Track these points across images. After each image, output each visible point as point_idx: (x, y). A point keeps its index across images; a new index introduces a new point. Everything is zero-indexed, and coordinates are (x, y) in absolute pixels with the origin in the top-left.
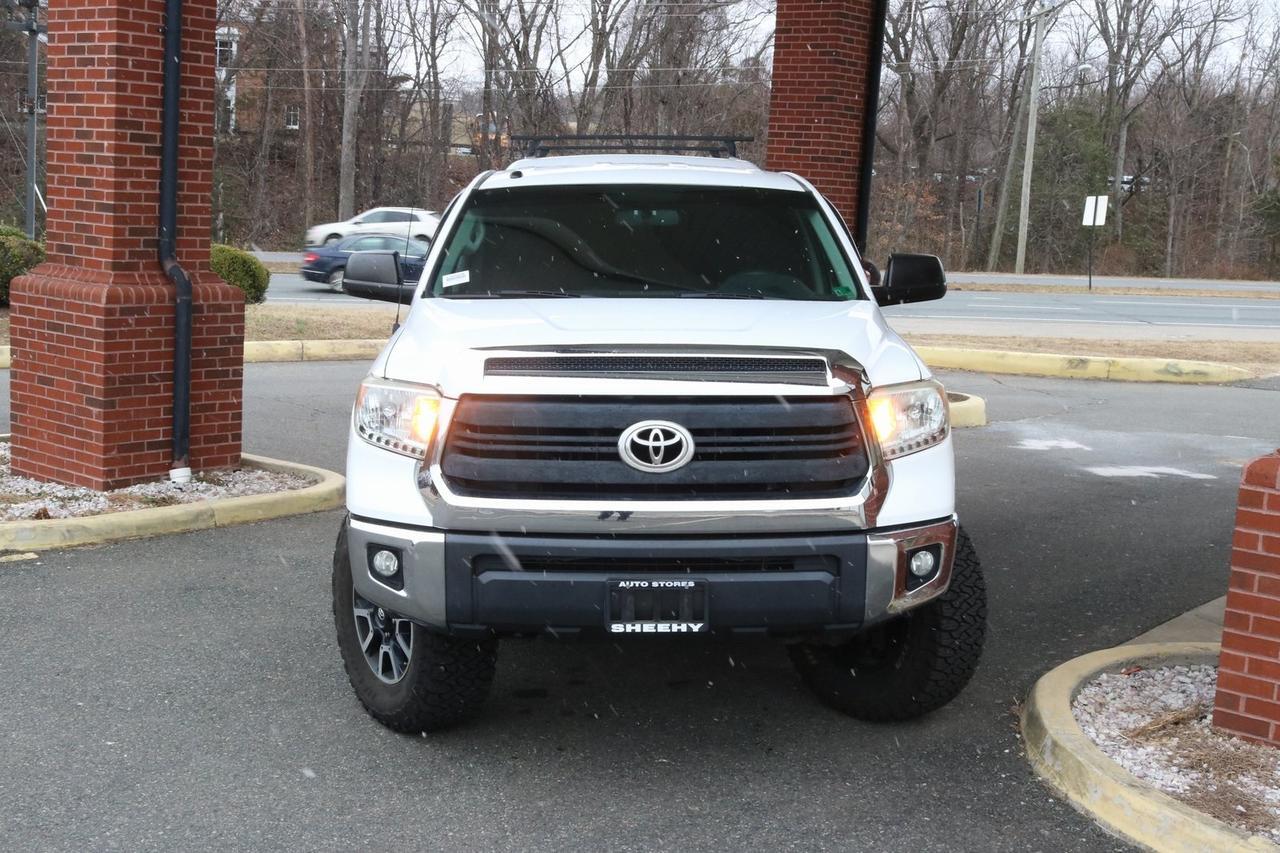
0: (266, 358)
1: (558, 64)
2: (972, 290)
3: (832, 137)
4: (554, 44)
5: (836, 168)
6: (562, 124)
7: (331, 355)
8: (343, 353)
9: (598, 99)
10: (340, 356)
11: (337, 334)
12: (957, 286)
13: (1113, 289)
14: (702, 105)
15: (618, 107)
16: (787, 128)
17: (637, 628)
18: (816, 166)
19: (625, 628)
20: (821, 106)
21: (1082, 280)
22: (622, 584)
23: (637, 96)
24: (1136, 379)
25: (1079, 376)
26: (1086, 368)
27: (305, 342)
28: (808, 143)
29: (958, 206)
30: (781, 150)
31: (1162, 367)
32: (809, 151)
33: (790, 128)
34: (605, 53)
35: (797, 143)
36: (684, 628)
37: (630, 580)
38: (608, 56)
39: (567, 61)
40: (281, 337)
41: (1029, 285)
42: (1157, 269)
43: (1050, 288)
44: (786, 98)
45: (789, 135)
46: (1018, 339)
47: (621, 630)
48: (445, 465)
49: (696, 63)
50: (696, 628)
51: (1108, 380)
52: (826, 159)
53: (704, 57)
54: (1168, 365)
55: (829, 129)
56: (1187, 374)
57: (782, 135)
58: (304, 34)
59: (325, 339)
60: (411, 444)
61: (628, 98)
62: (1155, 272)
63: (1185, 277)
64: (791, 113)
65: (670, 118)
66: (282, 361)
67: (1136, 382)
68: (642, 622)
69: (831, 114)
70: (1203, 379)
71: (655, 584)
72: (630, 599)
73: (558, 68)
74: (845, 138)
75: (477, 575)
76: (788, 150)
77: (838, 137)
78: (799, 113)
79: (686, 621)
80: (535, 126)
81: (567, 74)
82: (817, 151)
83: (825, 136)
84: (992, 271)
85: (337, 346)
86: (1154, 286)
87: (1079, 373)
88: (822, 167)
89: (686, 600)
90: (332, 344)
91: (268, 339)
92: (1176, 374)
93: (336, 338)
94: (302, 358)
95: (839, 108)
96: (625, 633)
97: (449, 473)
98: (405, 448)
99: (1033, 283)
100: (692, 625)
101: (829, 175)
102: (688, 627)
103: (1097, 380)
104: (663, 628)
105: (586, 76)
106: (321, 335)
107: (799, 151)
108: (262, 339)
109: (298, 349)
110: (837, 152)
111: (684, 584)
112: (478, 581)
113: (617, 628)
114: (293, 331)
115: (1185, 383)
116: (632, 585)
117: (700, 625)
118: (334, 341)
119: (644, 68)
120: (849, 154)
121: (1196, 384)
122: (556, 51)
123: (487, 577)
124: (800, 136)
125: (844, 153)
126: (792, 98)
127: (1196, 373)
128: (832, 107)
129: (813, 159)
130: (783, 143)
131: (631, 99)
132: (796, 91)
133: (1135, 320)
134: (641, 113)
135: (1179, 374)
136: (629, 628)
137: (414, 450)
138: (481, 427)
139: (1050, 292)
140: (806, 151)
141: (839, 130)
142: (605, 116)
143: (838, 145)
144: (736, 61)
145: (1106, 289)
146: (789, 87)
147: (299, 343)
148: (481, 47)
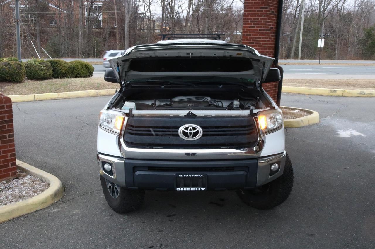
0: (87, 96)
1: (180, 9)
2: (289, 65)
3: (266, 22)
4: (179, 4)
5: (268, 33)
6: (182, 24)
7: (107, 94)
8: (111, 93)
9: (190, 17)
10: (110, 94)
11: (109, 87)
12: (285, 64)
13: (326, 63)
14: (217, 18)
15: (196, 19)
16: (250, 19)
17: (185, 189)
18: (261, 33)
19: (181, 189)
20: (262, 11)
21: (317, 61)
22: (180, 176)
23: (200, 16)
24: (351, 96)
25: (334, 95)
26: (336, 93)
27: (98, 90)
28: (258, 24)
29: (282, 42)
30: (248, 27)
31: (359, 92)
32: (258, 27)
33: (251, 19)
34: (192, 5)
35: (254, 24)
36: (199, 189)
37: (182, 175)
38: (193, 6)
39: (182, 8)
40: (92, 89)
41: (303, 63)
42: (332, 57)
43: (309, 64)
44: (250, 8)
45: (251, 22)
46: (306, 80)
47: (180, 190)
48: (125, 138)
49: (215, 8)
50: (203, 189)
51: (343, 96)
52: (265, 30)
53: (217, 6)
54: (361, 92)
55: (266, 19)
56: (367, 94)
57: (248, 22)
58: (115, 3)
59: (105, 89)
60: (115, 130)
61: (198, 17)
62: (331, 58)
63: (341, 60)
64: (252, 14)
65: (209, 21)
66: (92, 97)
67: (351, 97)
68: (186, 187)
69: (266, 14)
70: (371, 96)
71: (190, 176)
72: (182, 180)
73: (180, 10)
74: (271, 22)
75: (135, 172)
76: (250, 27)
77: (268, 22)
78: (254, 14)
79: (200, 187)
80: (174, 24)
81: (182, 11)
82: (261, 27)
83: (264, 22)
84: (292, 59)
85: (109, 91)
86: (336, 63)
87: (333, 94)
88: (263, 33)
89: (200, 181)
90: (107, 91)
91: (87, 90)
92: (363, 94)
93: (108, 89)
94: (98, 95)
95: (269, 11)
96: (181, 191)
97: (126, 140)
98: (113, 132)
99: (304, 62)
100: (202, 188)
101: (266, 35)
102: (201, 189)
103: (339, 96)
104: (193, 189)
105: (187, 11)
106: (104, 88)
107: (254, 27)
108: (86, 90)
109: (97, 92)
110: (268, 27)
111: (199, 176)
112: (135, 174)
113: (178, 189)
114: (96, 87)
115: (366, 97)
116: (183, 176)
117: (204, 188)
118: (108, 90)
119: (202, 9)
120: (272, 28)
121: (369, 97)
122: (180, 6)
123: (137, 173)
124: (255, 22)
125: (271, 28)
126: (252, 8)
127: (370, 94)
128: (267, 11)
129: (260, 30)
130: (249, 24)
131: (199, 17)
132: (253, 6)
133: (336, 73)
134: (201, 20)
135: (364, 94)
136: (182, 189)
137: (116, 132)
138: (135, 126)
139: (309, 65)
140: (257, 27)
141: (269, 19)
142: (192, 21)
143: (269, 25)
144: (225, 6)
145: (323, 64)
146: (250, 4)
147: (97, 91)
148: (161, 5)
